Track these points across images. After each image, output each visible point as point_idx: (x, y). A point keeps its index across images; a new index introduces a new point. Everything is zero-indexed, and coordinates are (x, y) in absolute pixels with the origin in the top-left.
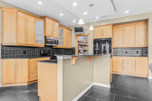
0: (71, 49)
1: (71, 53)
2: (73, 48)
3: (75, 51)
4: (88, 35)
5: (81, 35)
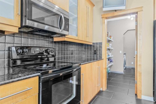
0: (91, 45)
1: (91, 54)
2: (97, 43)
3: (100, 50)
4: (137, 13)
5: (116, 14)
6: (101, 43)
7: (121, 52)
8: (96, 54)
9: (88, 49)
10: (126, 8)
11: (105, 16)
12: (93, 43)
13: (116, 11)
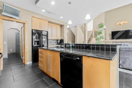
4: (25, 23)
10: (19, 19)
11: (2, 17)
13: (12, 18)
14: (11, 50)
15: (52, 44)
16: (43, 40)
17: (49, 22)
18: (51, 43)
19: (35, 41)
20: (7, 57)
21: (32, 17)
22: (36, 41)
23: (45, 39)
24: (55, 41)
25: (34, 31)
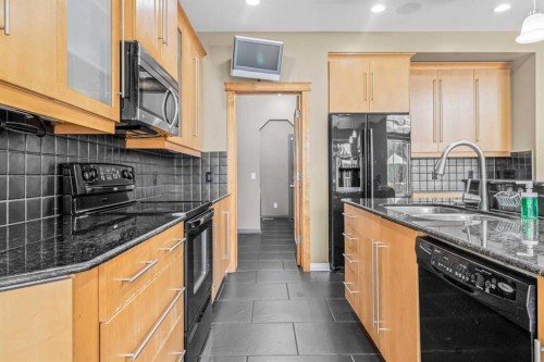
0: (195, 158)
2: (212, 154)
3: (223, 173)
4: (301, 93)
5: (260, 87)
6: (223, 155)
7: (253, 176)
8: (210, 181)
9: (187, 167)
10: (281, 78)
11: (232, 87)
12: (202, 153)
13: (259, 80)
14: (276, 205)
15: (445, 184)
16: (390, 161)
17: (418, 59)
18: (435, 177)
19: (341, 170)
20: (260, 232)
21: (331, 55)
22: (347, 170)
23: (399, 154)
24: (467, 169)
25: (335, 120)
